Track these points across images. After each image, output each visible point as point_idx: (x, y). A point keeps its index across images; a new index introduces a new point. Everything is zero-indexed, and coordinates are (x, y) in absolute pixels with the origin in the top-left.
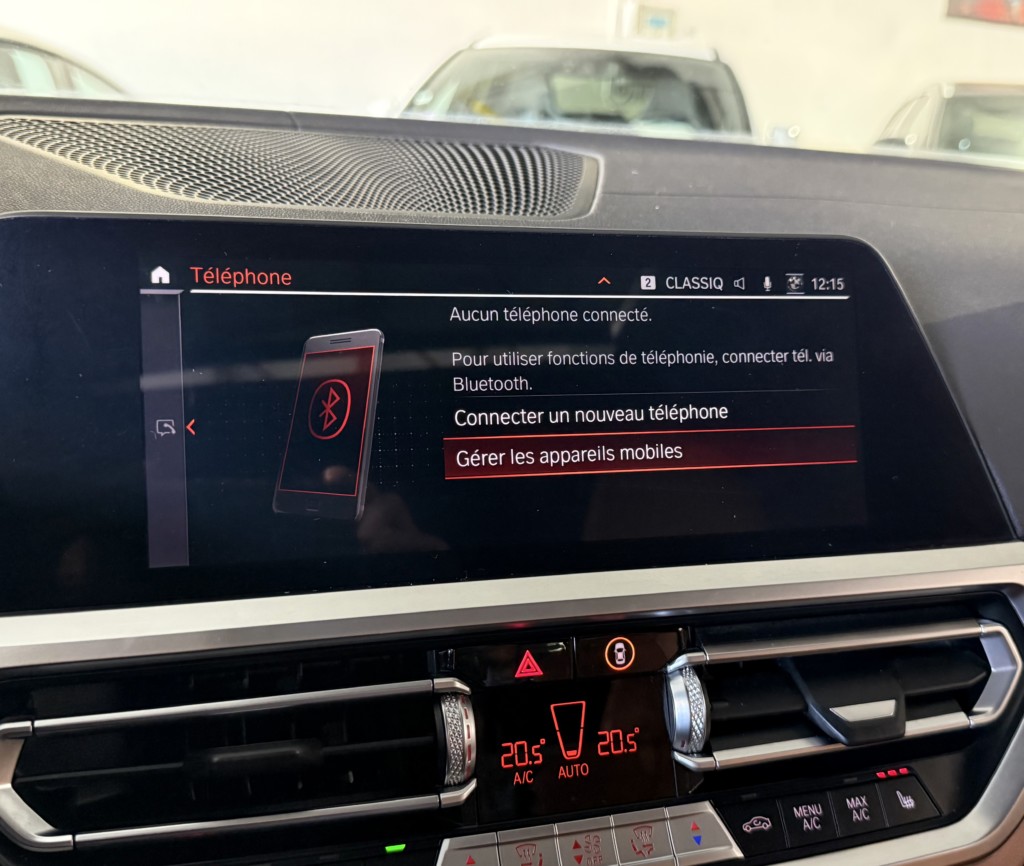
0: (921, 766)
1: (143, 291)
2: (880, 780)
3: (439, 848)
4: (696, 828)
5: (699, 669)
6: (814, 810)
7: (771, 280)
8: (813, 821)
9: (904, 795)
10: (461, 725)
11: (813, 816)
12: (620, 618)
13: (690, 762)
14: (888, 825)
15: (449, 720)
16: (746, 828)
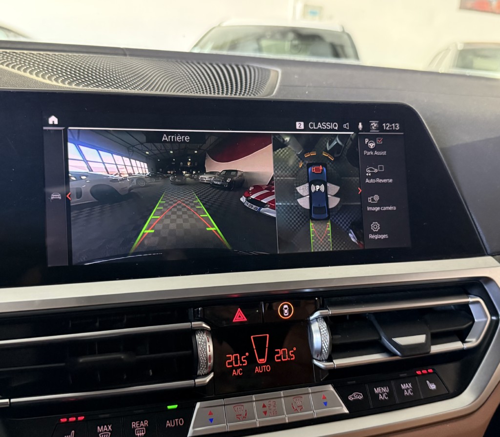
0: (438, 368)
1: (45, 128)
2: (418, 375)
3: (195, 407)
4: (324, 398)
5: (326, 318)
6: (385, 390)
7: (362, 124)
8: (384, 395)
9: (430, 382)
10: (206, 346)
11: (384, 392)
12: (286, 292)
13: (321, 365)
14: (422, 397)
15: (199, 342)
16: (350, 398)
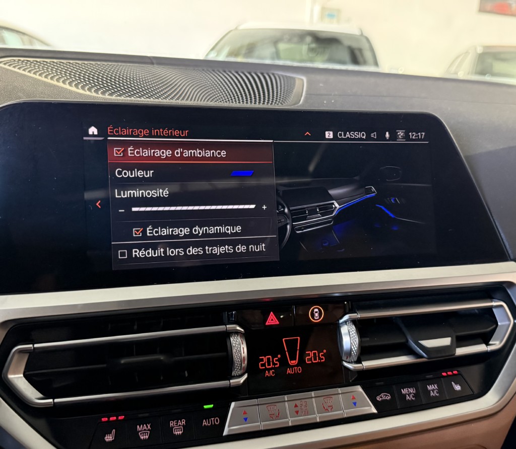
0: (463, 370)
1: (85, 138)
2: (444, 377)
3: (230, 407)
4: (354, 398)
5: (354, 322)
6: (411, 390)
7: (389, 134)
8: (411, 396)
9: (456, 384)
10: (240, 348)
11: (411, 393)
12: (317, 296)
13: (350, 366)
14: (448, 398)
15: (234, 345)
16: (378, 399)
